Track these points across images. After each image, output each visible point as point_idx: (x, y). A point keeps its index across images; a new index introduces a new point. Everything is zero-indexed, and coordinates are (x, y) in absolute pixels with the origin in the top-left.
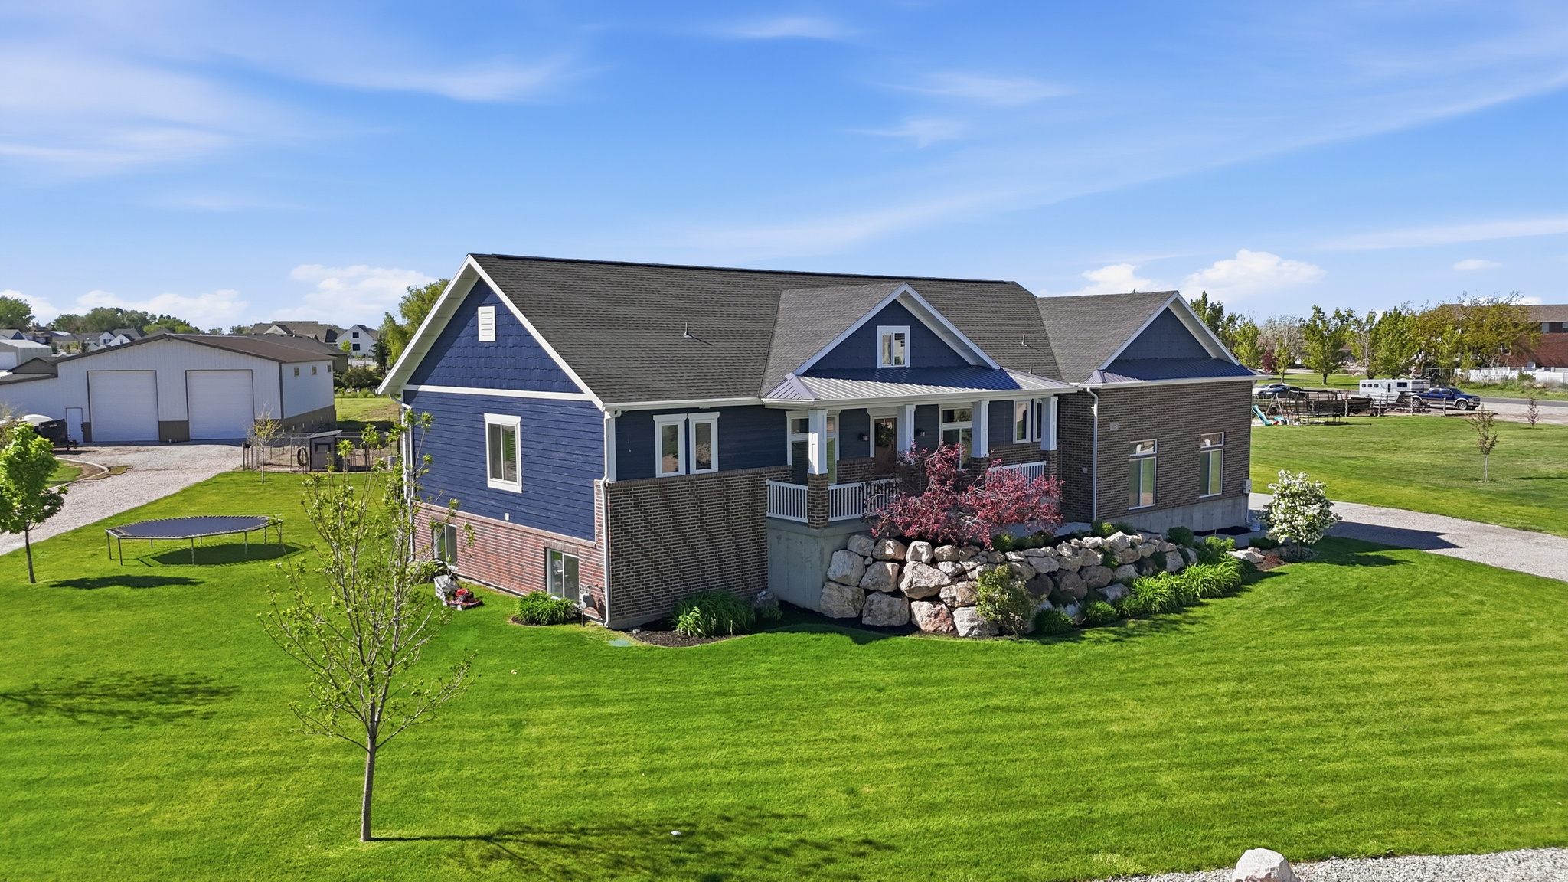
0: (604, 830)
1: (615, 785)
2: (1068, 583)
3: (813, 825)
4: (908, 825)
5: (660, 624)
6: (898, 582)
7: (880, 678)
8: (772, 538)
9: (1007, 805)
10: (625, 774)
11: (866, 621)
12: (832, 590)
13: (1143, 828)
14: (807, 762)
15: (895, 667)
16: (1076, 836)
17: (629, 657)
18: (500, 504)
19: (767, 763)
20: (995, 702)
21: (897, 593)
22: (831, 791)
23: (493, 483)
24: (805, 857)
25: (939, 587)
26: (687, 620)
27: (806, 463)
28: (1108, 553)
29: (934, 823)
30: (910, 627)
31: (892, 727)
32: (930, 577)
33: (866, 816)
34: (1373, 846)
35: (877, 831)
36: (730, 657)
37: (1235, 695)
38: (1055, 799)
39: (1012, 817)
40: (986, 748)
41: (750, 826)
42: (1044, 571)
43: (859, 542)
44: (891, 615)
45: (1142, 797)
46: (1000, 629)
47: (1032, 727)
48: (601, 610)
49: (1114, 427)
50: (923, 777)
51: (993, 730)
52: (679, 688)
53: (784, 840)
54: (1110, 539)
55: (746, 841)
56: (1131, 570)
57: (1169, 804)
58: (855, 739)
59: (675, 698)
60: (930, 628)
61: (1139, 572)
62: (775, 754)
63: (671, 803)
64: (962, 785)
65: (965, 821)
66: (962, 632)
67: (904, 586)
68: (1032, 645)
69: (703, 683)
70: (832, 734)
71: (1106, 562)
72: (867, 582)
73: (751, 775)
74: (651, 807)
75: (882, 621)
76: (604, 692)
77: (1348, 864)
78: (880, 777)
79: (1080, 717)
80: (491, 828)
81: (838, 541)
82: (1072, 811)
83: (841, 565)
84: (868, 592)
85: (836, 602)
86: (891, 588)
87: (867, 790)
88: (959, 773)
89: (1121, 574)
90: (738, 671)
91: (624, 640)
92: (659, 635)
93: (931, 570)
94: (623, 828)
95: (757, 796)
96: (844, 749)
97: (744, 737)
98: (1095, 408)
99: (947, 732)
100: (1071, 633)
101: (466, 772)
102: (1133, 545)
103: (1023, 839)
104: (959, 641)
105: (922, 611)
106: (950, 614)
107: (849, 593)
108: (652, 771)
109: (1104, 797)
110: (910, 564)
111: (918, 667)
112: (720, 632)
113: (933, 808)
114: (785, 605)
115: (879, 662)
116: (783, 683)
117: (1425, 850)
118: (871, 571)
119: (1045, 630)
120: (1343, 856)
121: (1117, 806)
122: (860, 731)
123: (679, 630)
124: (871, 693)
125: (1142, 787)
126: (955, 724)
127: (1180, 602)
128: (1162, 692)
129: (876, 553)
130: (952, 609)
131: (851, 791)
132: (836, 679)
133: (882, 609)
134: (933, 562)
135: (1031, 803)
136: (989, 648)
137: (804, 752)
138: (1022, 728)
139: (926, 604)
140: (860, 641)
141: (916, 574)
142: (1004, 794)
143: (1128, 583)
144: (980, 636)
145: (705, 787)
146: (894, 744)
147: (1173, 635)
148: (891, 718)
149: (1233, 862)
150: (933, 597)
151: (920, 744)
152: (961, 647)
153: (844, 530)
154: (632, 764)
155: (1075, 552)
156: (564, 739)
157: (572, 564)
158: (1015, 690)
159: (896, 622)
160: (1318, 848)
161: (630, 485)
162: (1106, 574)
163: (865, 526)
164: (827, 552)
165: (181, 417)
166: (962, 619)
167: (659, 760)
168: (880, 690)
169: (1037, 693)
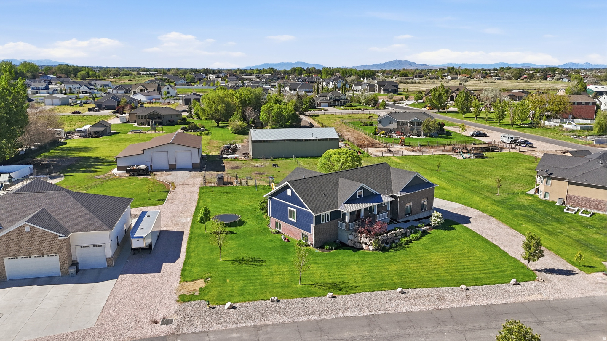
0: (326, 284)
1: (325, 278)
2: (388, 241)
3: (351, 284)
4: (362, 284)
5: (321, 247)
6: (360, 241)
7: (358, 260)
8: (339, 230)
9: (374, 281)
10: (326, 276)
11: (355, 247)
12: (349, 241)
13: (390, 285)
14: (349, 275)
15: (360, 257)
16: (381, 286)
17: (320, 255)
18: (291, 223)
19: (344, 275)
20: (374, 264)
21: (360, 243)
22: (352, 279)
23: (290, 219)
24: (350, 288)
25: (367, 242)
26: (327, 247)
27: (345, 219)
28: (396, 234)
29: (365, 284)
30: (362, 249)
31: (359, 269)
32: (366, 240)
33: (357, 283)
34: (415, 287)
35: (358, 285)
36: (334, 255)
37: (409, 264)
38: (380, 281)
39: (374, 283)
40: (372, 273)
41: (343, 284)
42: (384, 239)
43: (354, 233)
44: (359, 246)
45: (390, 280)
46: (377, 249)
47: (379, 269)
48: (312, 245)
49: (403, 202)
50: (364, 277)
51: (373, 270)
52: (328, 261)
53: (347, 286)
54: (397, 231)
55: (343, 286)
56: (400, 237)
57: (394, 281)
58: (355, 271)
59: (328, 263)
60: (365, 249)
61: (402, 237)
62: (344, 273)
63: (333, 280)
64: (369, 278)
65: (368, 283)
66: (371, 250)
67: (361, 242)
68: (381, 253)
69: (332, 261)
70: (352, 270)
71: (395, 236)
72: (355, 240)
73: (342, 277)
74: (331, 281)
75: (358, 247)
76: (319, 262)
77: (411, 289)
78: (358, 277)
79: (386, 267)
80: (313, 283)
81: (350, 233)
82: (382, 282)
83: (351, 237)
84: (355, 242)
85: (350, 243)
86: (359, 242)
87: (357, 279)
88: (368, 277)
89: (398, 238)
90: (337, 258)
91: (317, 251)
92: (322, 249)
93: (366, 239)
94: (329, 284)
95: (343, 280)
96: (353, 272)
97: (340, 270)
98: (399, 199)
99: (367, 270)
100: (388, 250)
101: (306, 275)
102: (401, 232)
103: (375, 286)
104: (370, 252)
105: (364, 246)
106: (369, 247)
107: (352, 242)
108: (329, 276)
109: (386, 280)
110: (362, 238)
111: (364, 257)
112: (331, 249)
113: (365, 282)
114: (341, 243)
115: (358, 256)
116: (344, 260)
117: (421, 288)
118: (356, 239)
119: (384, 250)
120: (410, 288)
121: (387, 282)
122: (355, 269)
123: (325, 249)
124: (356, 263)
125: (391, 279)
126: (368, 269)
127: (407, 243)
128: (398, 263)
129: (357, 236)
130: (369, 246)
131: (355, 279)
132: (351, 260)
133: (358, 245)
134: (366, 238)
135: (377, 281)
136: (375, 253)
137: (348, 273)
138: (377, 269)
139: (365, 245)
140: (354, 251)
141: (363, 240)
142: (373, 280)
143: (399, 239)
144: (373, 251)
145: (337, 278)
146: (360, 272)
147: (404, 251)
148: (359, 267)
149: (397, 289)
150: (366, 244)
151: (363, 272)
152: (370, 253)
153: (351, 231)
154: (326, 274)
155: (390, 235)
156: (316, 270)
157: (307, 236)
158: (377, 262)
159: (360, 247)
160: (408, 287)
161: (317, 226)
162: (396, 238)
163: (355, 231)
164: (349, 234)
165: (174, 163)
166: (371, 248)
167: (330, 274)
168: (358, 262)
169: (380, 263)
